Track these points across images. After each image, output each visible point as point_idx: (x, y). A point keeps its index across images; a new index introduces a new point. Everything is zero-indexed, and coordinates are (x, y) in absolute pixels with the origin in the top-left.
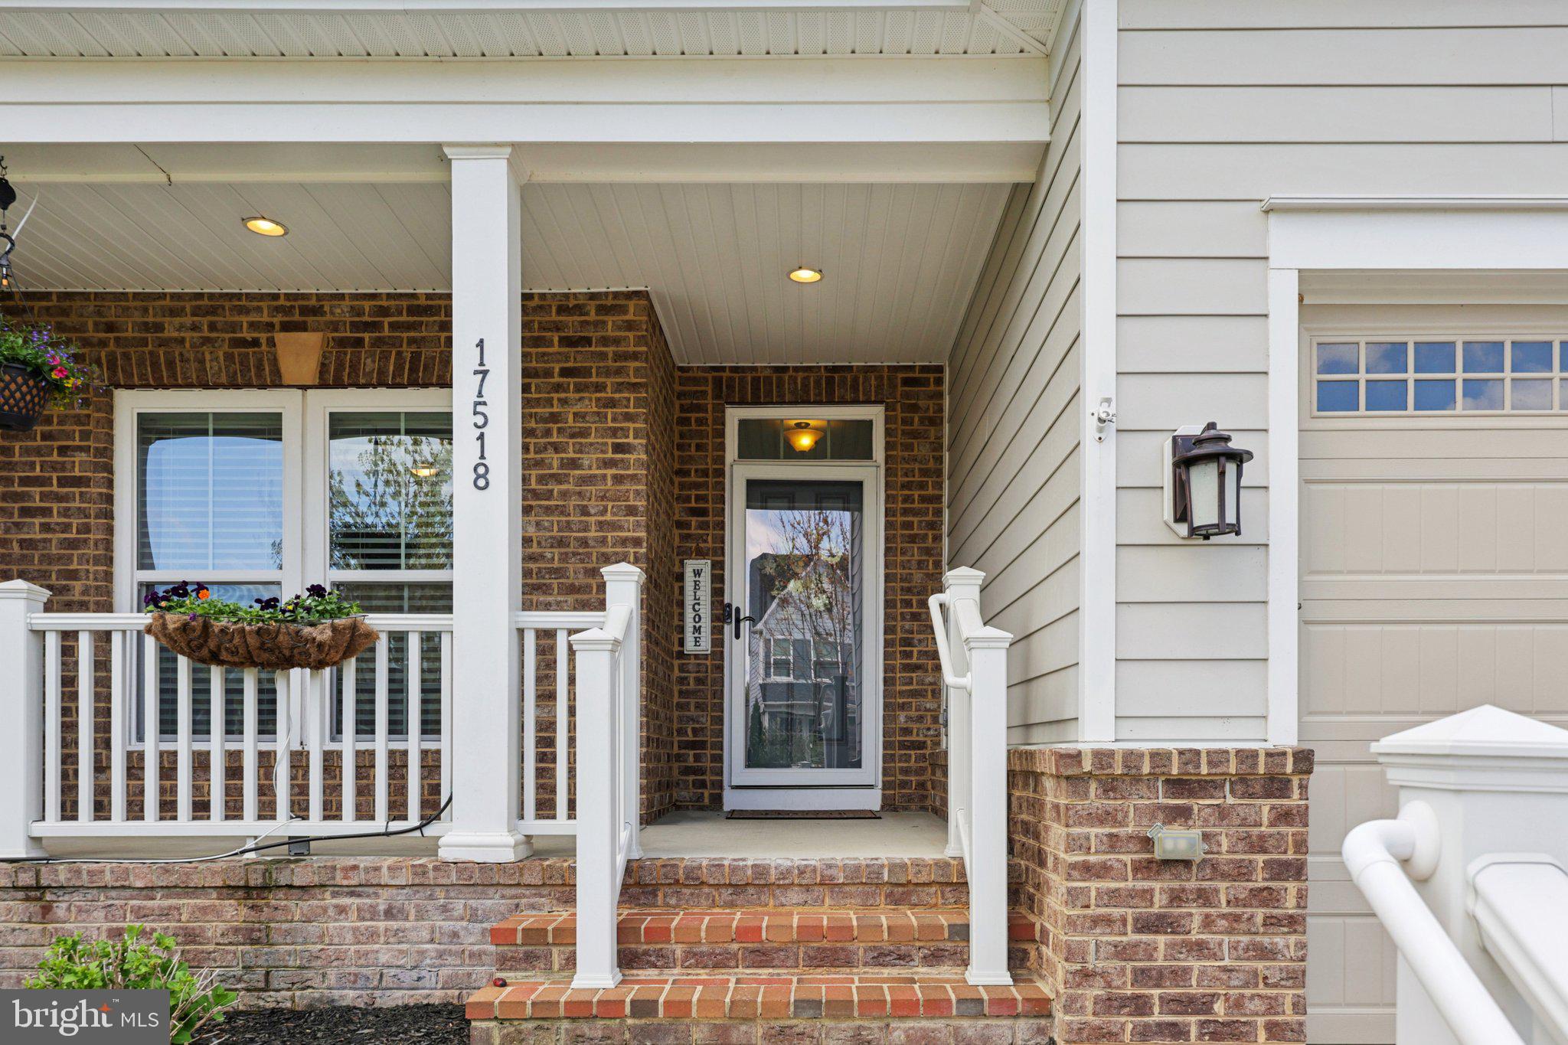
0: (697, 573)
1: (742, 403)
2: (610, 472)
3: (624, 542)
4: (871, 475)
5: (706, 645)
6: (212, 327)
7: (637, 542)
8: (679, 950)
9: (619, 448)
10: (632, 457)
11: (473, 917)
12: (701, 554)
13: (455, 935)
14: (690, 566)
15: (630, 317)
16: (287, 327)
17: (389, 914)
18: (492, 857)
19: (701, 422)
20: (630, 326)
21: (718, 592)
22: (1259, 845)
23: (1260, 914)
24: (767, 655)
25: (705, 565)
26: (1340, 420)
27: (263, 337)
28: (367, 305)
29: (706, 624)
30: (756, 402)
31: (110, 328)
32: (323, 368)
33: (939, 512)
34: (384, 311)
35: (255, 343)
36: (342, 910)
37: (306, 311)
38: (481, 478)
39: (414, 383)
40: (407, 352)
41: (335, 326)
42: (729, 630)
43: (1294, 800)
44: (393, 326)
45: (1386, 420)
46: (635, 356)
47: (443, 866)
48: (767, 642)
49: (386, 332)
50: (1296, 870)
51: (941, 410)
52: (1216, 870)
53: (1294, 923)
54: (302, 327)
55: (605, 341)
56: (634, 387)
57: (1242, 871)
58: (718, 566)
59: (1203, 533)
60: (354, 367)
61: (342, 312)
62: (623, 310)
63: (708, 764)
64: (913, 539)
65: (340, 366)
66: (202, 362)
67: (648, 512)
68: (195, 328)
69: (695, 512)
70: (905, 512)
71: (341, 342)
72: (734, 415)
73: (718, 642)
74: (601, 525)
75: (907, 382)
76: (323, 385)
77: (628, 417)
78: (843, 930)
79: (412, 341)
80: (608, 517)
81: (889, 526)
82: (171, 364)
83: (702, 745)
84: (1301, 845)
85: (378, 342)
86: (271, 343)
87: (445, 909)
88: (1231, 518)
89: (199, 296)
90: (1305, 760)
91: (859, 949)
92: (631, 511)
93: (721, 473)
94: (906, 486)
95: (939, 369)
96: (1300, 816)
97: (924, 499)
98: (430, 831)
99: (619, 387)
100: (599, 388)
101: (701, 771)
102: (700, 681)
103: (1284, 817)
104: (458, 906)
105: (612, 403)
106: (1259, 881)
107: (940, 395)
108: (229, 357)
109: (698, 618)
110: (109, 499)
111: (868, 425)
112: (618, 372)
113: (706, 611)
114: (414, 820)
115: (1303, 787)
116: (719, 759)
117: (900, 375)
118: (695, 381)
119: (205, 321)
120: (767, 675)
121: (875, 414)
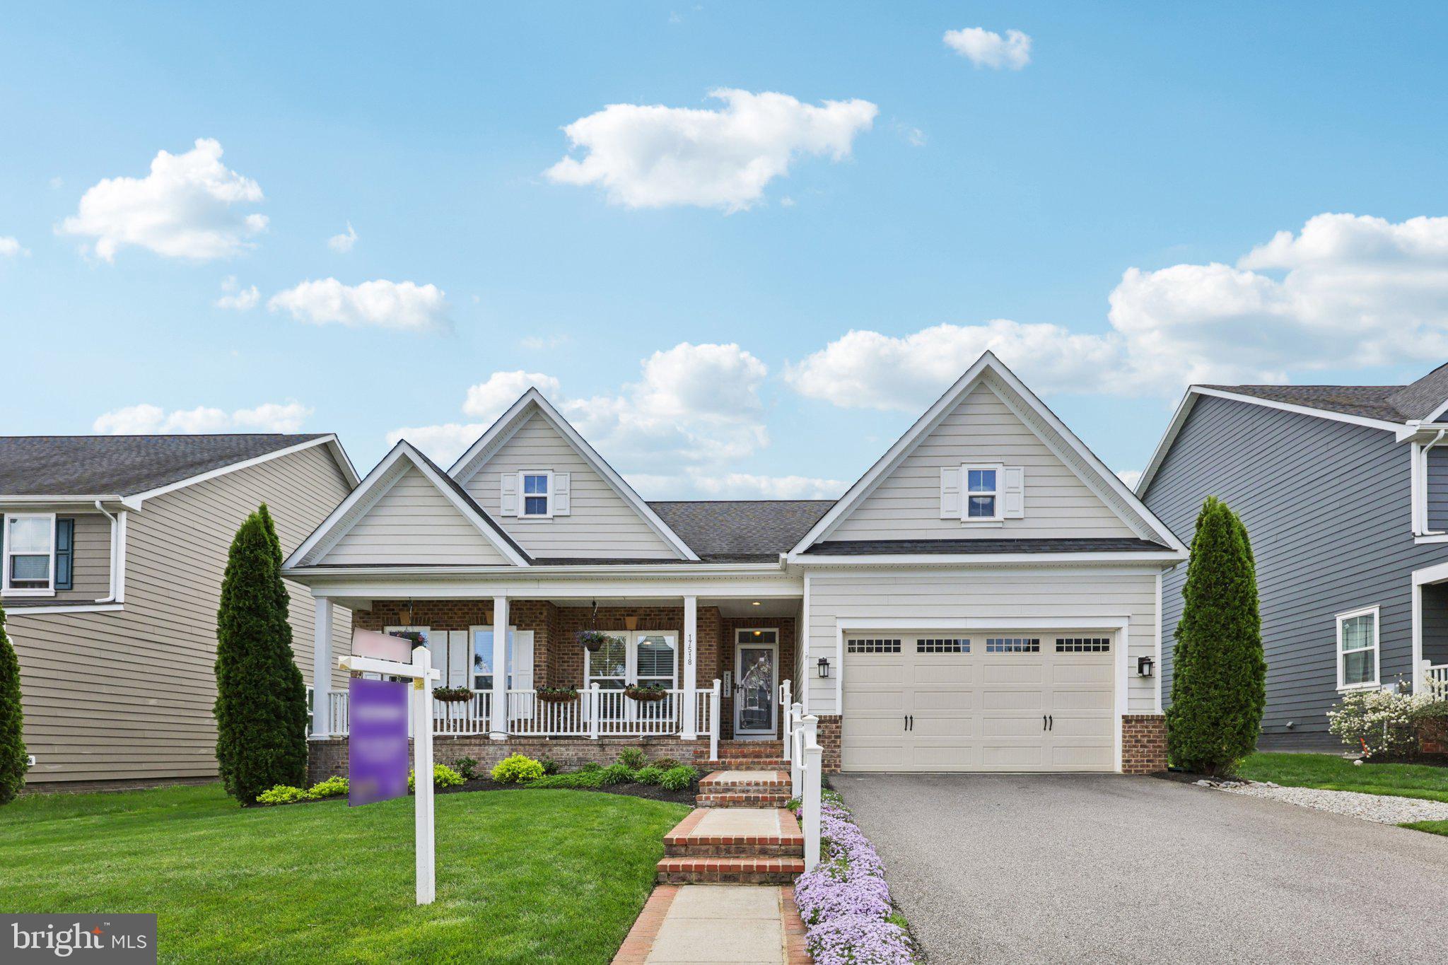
0: (727, 675)
1: (740, 627)
2: (707, 652)
3: (710, 669)
4: (775, 648)
5: (729, 695)
6: (610, 615)
7: (714, 669)
8: (729, 755)
9: (710, 646)
10: (713, 648)
11: (688, 751)
12: (728, 670)
13: (684, 755)
14: (725, 673)
15: (713, 612)
16: (628, 615)
17: (671, 750)
18: (691, 739)
19: (728, 633)
20: (713, 615)
21: (733, 680)
22: (833, 732)
23: (833, 745)
24: (746, 696)
25: (729, 673)
26: (852, 654)
27: (622, 618)
28: (648, 610)
29: (729, 689)
30: (744, 627)
31: (584, 615)
32: (637, 626)
33: (794, 658)
34: (652, 611)
35: (620, 619)
36: (662, 749)
37: (632, 611)
38: (690, 662)
39: (659, 629)
40: (658, 622)
41: (640, 615)
42: (735, 690)
43: (839, 724)
44: (654, 615)
45: (861, 654)
46: (714, 622)
47: (682, 741)
48: (746, 691)
49: (653, 616)
50: (839, 737)
51: (794, 629)
52: (826, 738)
53: (839, 746)
54: (632, 616)
55: (707, 619)
56: (713, 630)
57: (830, 737)
58: (733, 673)
59: (823, 677)
60: (645, 625)
61: (641, 612)
62: (711, 611)
63: (729, 728)
64: (786, 666)
65: (641, 625)
66: (607, 624)
67: (717, 661)
68: (606, 615)
69: (727, 658)
70: (784, 658)
71: (642, 619)
72: (738, 631)
73: (732, 694)
74: (706, 665)
75: (785, 622)
76: (637, 630)
77: (712, 638)
78: (760, 752)
79: (659, 619)
80: (707, 663)
81: (780, 662)
82: (600, 625)
83: (728, 723)
84: (840, 732)
85: (651, 619)
86: (624, 619)
87: (682, 749)
88: (826, 674)
89: (606, 608)
90: (841, 717)
91: (763, 755)
92: (713, 661)
93: (734, 647)
94: (785, 651)
95: (794, 618)
96: (840, 727)
97: (789, 654)
98: (678, 734)
99: (710, 630)
100: (705, 630)
101: (728, 730)
102: (728, 705)
103: (837, 727)
104: (685, 749)
105: (708, 634)
106: (833, 739)
107: (794, 626)
108: (614, 623)
109: (727, 687)
110: (583, 658)
111: (775, 633)
112: (710, 626)
113: (729, 685)
114: (674, 732)
115: (841, 722)
116: (732, 726)
117: (784, 620)
118: (728, 622)
119: (608, 614)
120: (746, 706)
121: (776, 630)
